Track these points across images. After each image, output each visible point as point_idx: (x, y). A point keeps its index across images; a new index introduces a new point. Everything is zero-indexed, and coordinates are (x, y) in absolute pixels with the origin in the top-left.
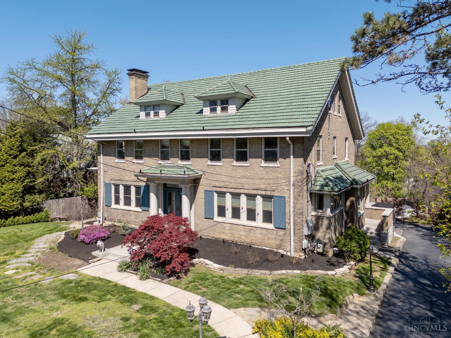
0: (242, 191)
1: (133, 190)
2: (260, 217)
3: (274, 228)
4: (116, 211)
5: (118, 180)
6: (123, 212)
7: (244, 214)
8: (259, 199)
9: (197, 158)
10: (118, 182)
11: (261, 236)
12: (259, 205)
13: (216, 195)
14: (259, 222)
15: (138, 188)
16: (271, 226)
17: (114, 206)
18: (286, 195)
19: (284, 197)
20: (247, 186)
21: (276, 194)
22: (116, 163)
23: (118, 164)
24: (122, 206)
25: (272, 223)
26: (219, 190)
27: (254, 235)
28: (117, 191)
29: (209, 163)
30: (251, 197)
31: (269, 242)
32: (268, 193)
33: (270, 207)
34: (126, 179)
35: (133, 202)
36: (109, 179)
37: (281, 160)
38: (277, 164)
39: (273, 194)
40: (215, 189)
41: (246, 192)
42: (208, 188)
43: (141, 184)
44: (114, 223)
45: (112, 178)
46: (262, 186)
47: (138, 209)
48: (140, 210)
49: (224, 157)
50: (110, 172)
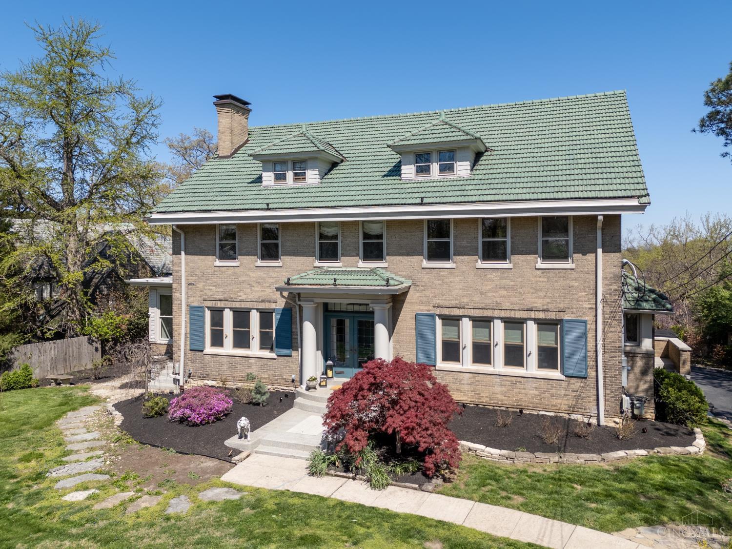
0: (496, 313)
1: (255, 318)
2: (532, 360)
3: (563, 377)
4: (215, 359)
5: (220, 300)
6: (233, 359)
7: (499, 353)
8: (531, 329)
9: (399, 255)
10: (220, 305)
11: (537, 393)
12: (532, 338)
13: (439, 322)
14: (532, 367)
15: (266, 316)
16: (556, 374)
17: (209, 349)
18: (589, 318)
19: (585, 322)
20: (506, 305)
21: (567, 317)
22: (216, 269)
23: (223, 269)
24: (228, 348)
25: (556, 368)
26: (446, 312)
27: (523, 391)
28: (217, 321)
29: (426, 264)
30: (514, 324)
31: (554, 401)
32: (552, 316)
33: (550, 340)
34: (240, 298)
35: (255, 342)
36: (201, 299)
37: (577, 256)
38: (568, 265)
39: (561, 316)
40: (438, 311)
41: (504, 314)
42: (424, 309)
43: (273, 306)
44: (210, 383)
45: (206, 297)
46: (539, 303)
47: (266, 353)
48: (273, 355)
49: (458, 253)
50: (200, 285)
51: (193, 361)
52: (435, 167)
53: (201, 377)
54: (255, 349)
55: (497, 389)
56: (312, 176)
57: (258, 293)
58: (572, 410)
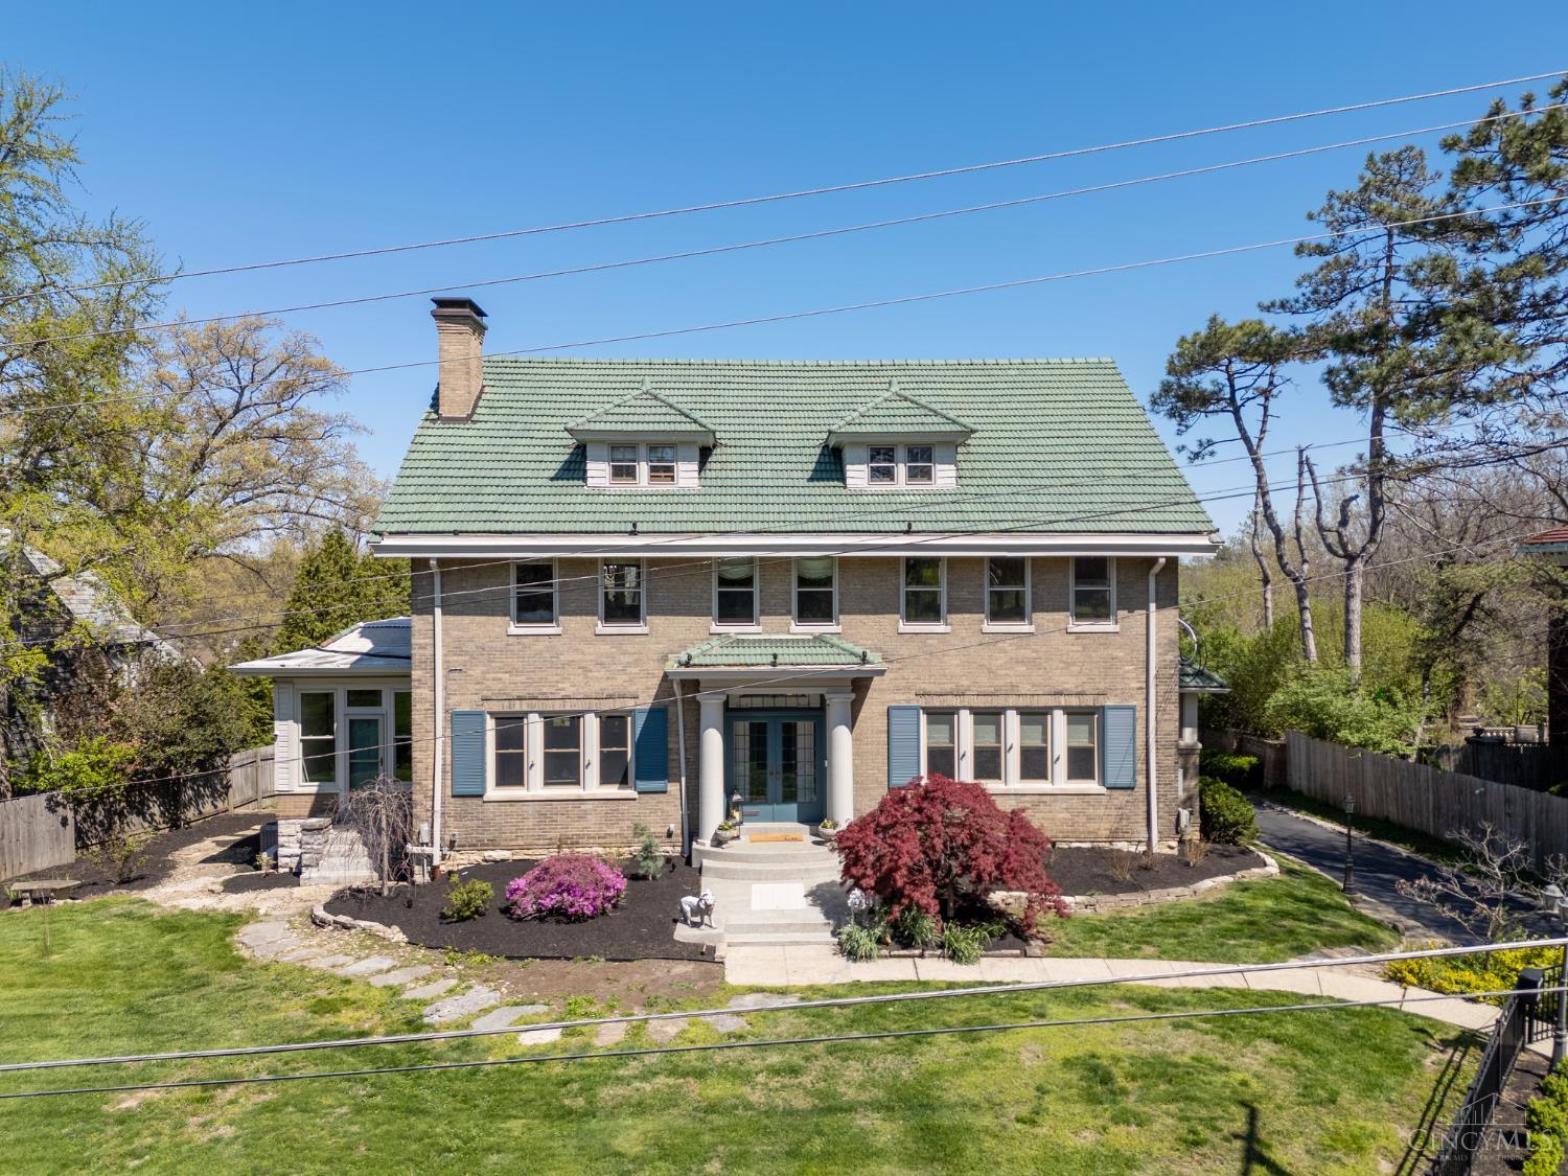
0: (1010, 701)
1: (591, 729)
2: (1060, 768)
3: (1103, 790)
4: (508, 809)
5: (520, 699)
6: (547, 808)
7: (1012, 762)
8: (1059, 722)
9: (860, 613)
10: (518, 707)
11: (1066, 815)
12: (1061, 736)
13: (923, 718)
14: (1059, 780)
15: (613, 726)
16: (1092, 786)
17: (493, 792)
18: (1138, 702)
19: (1133, 708)
20: (1025, 688)
21: (1109, 701)
22: (512, 640)
23: (525, 640)
24: (535, 786)
25: (1091, 777)
26: (936, 702)
27: (1050, 815)
28: (511, 737)
29: (904, 626)
30: (1034, 716)
31: (1092, 826)
32: (1089, 701)
33: (1083, 737)
34: (563, 693)
35: (591, 771)
36: (477, 698)
37: (1122, 613)
38: (1107, 626)
39: (1101, 701)
40: (922, 702)
41: (1022, 702)
42: (901, 699)
43: (630, 704)
44: (498, 855)
45: (487, 694)
46: (1070, 684)
47: (613, 791)
48: (630, 793)
49: (954, 609)
50: (477, 672)
51: (459, 817)
52: (901, 470)
54: (592, 784)
56: (686, 473)
57: (599, 683)
58: (1114, 836)
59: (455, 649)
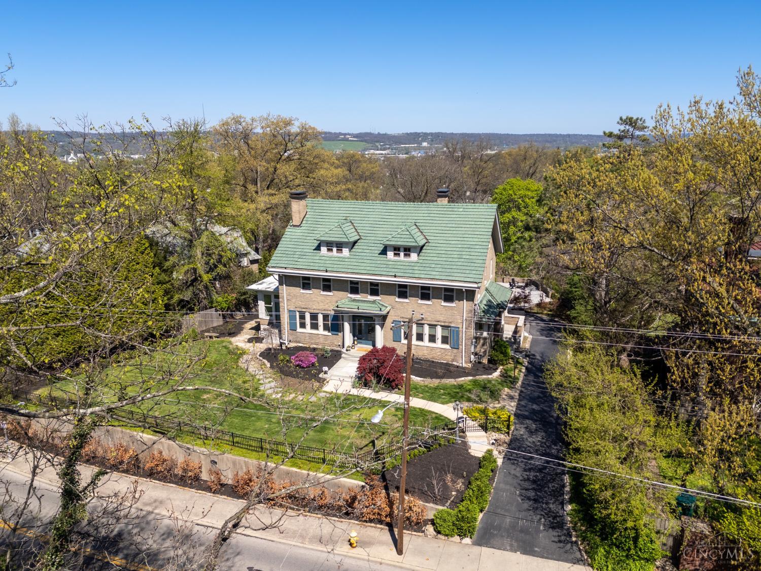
0: (425, 322)
1: (320, 317)
2: (439, 340)
3: (450, 348)
4: (302, 334)
5: (304, 308)
6: (311, 335)
7: (426, 338)
8: (439, 329)
9: (386, 295)
10: (303, 310)
11: (440, 354)
12: (439, 332)
14: (439, 344)
15: (325, 317)
16: (447, 347)
17: (299, 330)
18: (460, 326)
19: (459, 328)
20: (429, 319)
21: (452, 325)
22: (301, 294)
23: (304, 294)
24: (308, 329)
25: (448, 344)
26: (405, 320)
27: (435, 353)
28: (302, 317)
29: (397, 299)
30: (432, 326)
31: (447, 357)
32: (447, 324)
33: (446, 334)
34: (313, 308)
35: (321, 327)
36: (294, 307)
37: (457, 302)
38: (453, 305)
39: (450, 325)
40: (402, 320)
41: (428, 323)
42: (397, 319)
43: (329, 312)
44: (301, 345)
45: (297, 306)
46: (442, 319)
47: (326, 333)
48: (330, 334)
49: (411, 296)
50: (294, 300)
51: (291, 335)
52: (402, 254)
53: (297, 342)
54: (321, 331)
55: (425, 352)
56: (346, 251)
57: (321, 306)
58: (453, 360)
59: (288, 295)
